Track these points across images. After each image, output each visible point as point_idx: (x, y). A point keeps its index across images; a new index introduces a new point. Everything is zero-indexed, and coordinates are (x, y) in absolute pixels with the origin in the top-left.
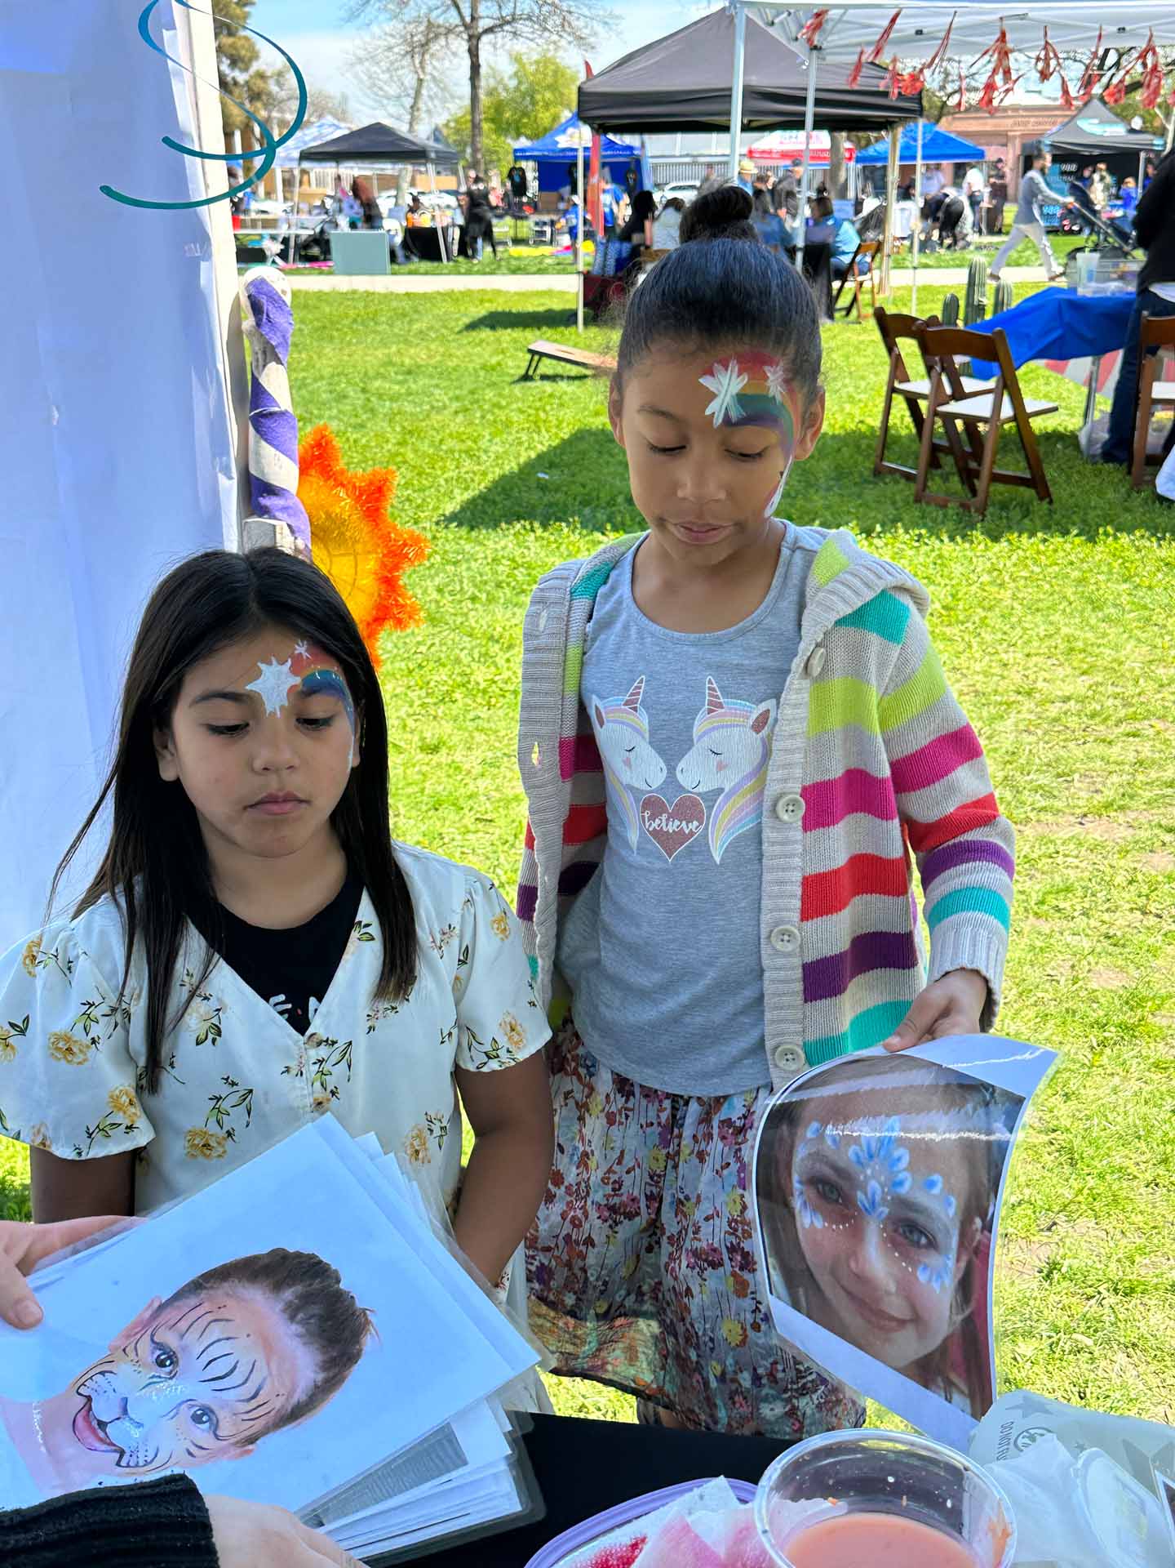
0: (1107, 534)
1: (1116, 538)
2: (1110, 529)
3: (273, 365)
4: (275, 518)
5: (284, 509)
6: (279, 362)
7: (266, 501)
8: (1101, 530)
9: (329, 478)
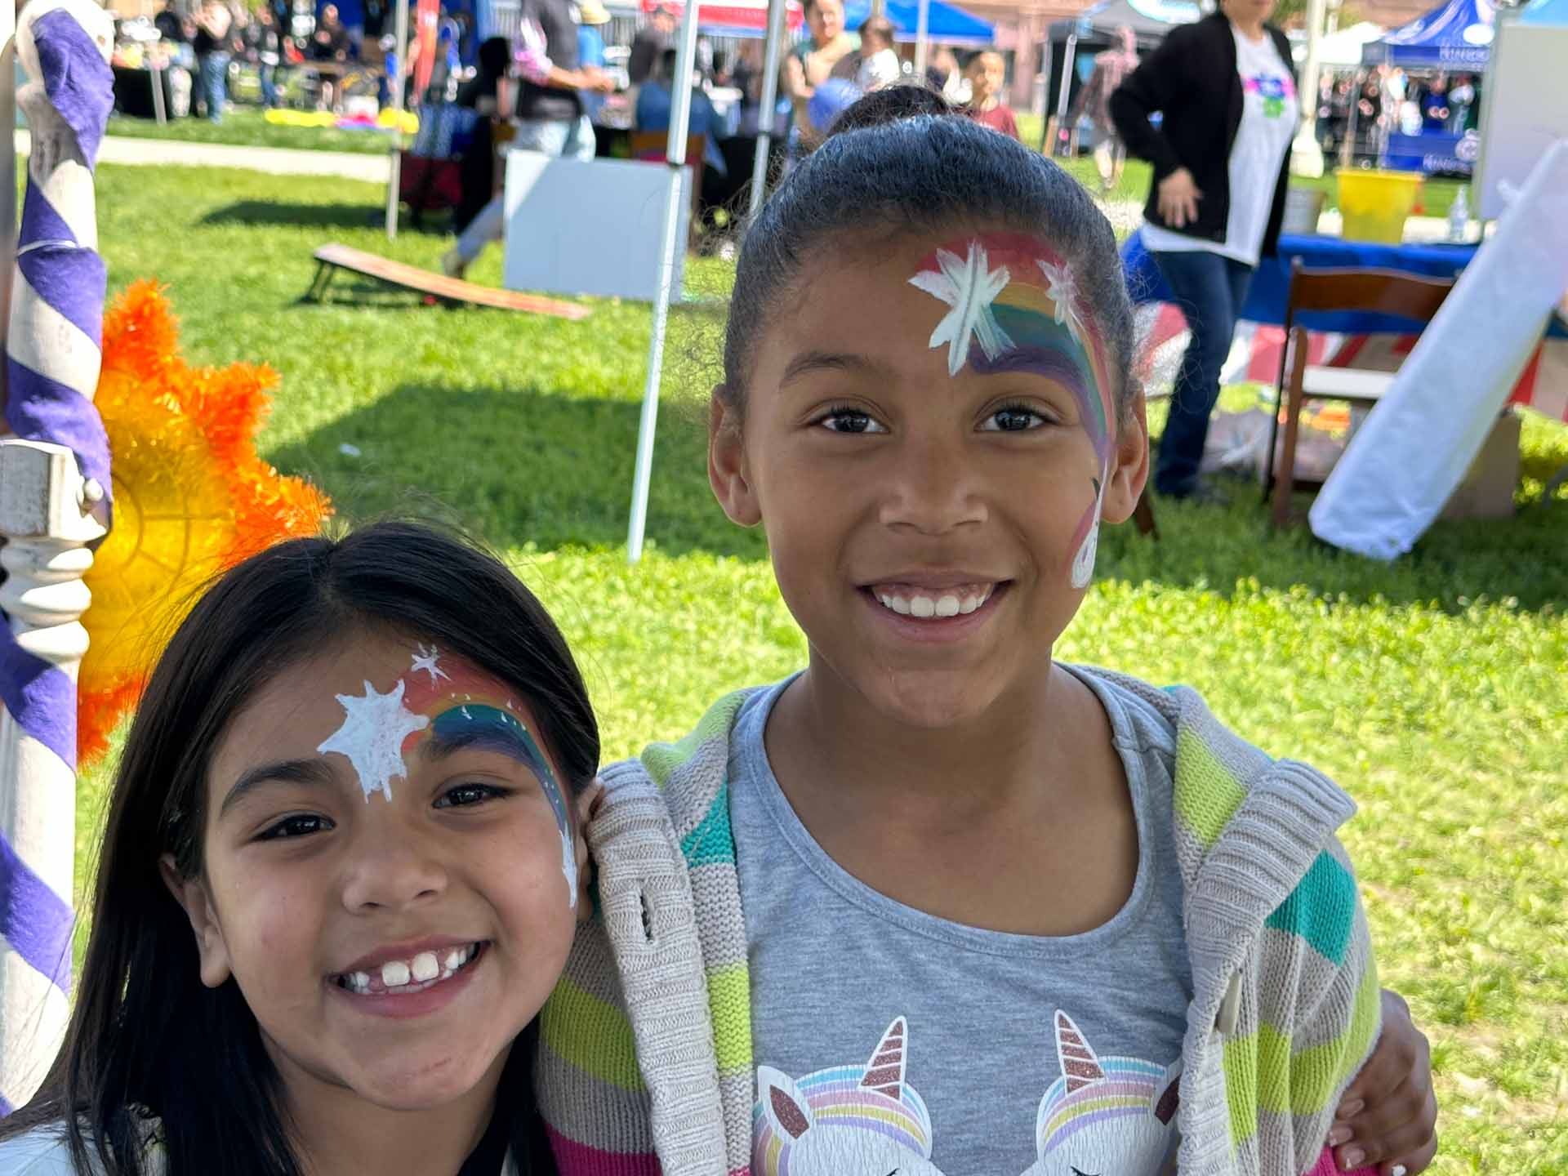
0: (1249, 591)
1: (1263, 598)
2: (1253, 583)
3: (69, 167)
4: (51, 439)
5: (70, 425)
6: (82, 160)
7: (38, 409)
8: (1240, 584)
9: (151, 374)
